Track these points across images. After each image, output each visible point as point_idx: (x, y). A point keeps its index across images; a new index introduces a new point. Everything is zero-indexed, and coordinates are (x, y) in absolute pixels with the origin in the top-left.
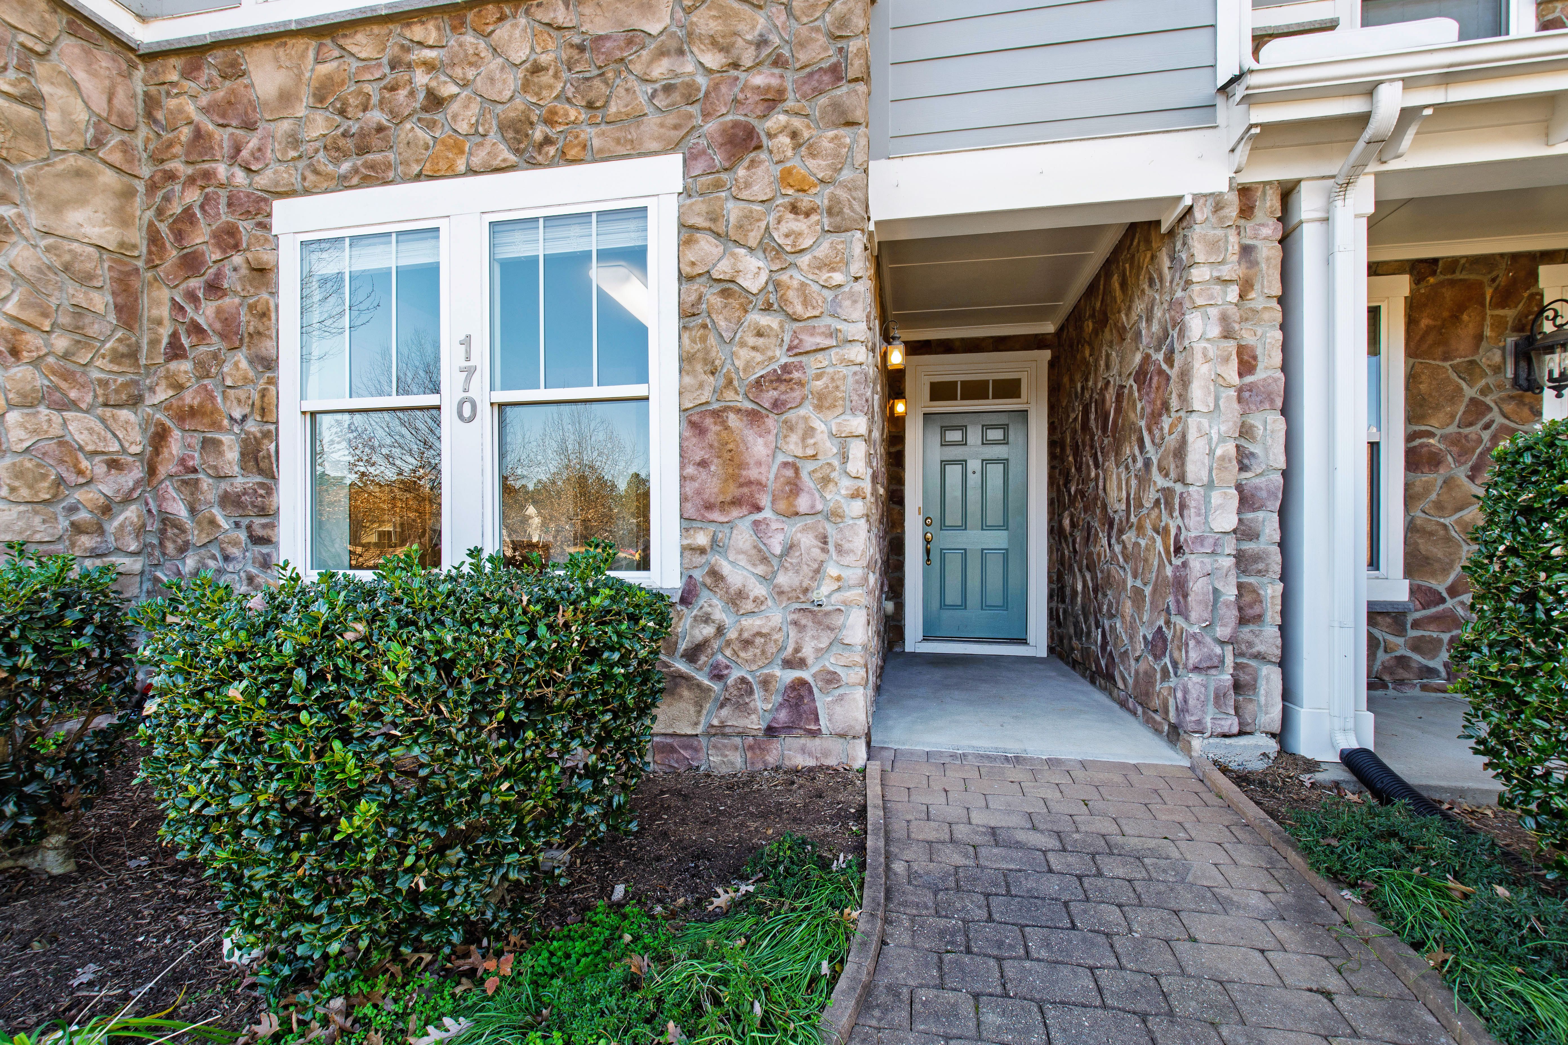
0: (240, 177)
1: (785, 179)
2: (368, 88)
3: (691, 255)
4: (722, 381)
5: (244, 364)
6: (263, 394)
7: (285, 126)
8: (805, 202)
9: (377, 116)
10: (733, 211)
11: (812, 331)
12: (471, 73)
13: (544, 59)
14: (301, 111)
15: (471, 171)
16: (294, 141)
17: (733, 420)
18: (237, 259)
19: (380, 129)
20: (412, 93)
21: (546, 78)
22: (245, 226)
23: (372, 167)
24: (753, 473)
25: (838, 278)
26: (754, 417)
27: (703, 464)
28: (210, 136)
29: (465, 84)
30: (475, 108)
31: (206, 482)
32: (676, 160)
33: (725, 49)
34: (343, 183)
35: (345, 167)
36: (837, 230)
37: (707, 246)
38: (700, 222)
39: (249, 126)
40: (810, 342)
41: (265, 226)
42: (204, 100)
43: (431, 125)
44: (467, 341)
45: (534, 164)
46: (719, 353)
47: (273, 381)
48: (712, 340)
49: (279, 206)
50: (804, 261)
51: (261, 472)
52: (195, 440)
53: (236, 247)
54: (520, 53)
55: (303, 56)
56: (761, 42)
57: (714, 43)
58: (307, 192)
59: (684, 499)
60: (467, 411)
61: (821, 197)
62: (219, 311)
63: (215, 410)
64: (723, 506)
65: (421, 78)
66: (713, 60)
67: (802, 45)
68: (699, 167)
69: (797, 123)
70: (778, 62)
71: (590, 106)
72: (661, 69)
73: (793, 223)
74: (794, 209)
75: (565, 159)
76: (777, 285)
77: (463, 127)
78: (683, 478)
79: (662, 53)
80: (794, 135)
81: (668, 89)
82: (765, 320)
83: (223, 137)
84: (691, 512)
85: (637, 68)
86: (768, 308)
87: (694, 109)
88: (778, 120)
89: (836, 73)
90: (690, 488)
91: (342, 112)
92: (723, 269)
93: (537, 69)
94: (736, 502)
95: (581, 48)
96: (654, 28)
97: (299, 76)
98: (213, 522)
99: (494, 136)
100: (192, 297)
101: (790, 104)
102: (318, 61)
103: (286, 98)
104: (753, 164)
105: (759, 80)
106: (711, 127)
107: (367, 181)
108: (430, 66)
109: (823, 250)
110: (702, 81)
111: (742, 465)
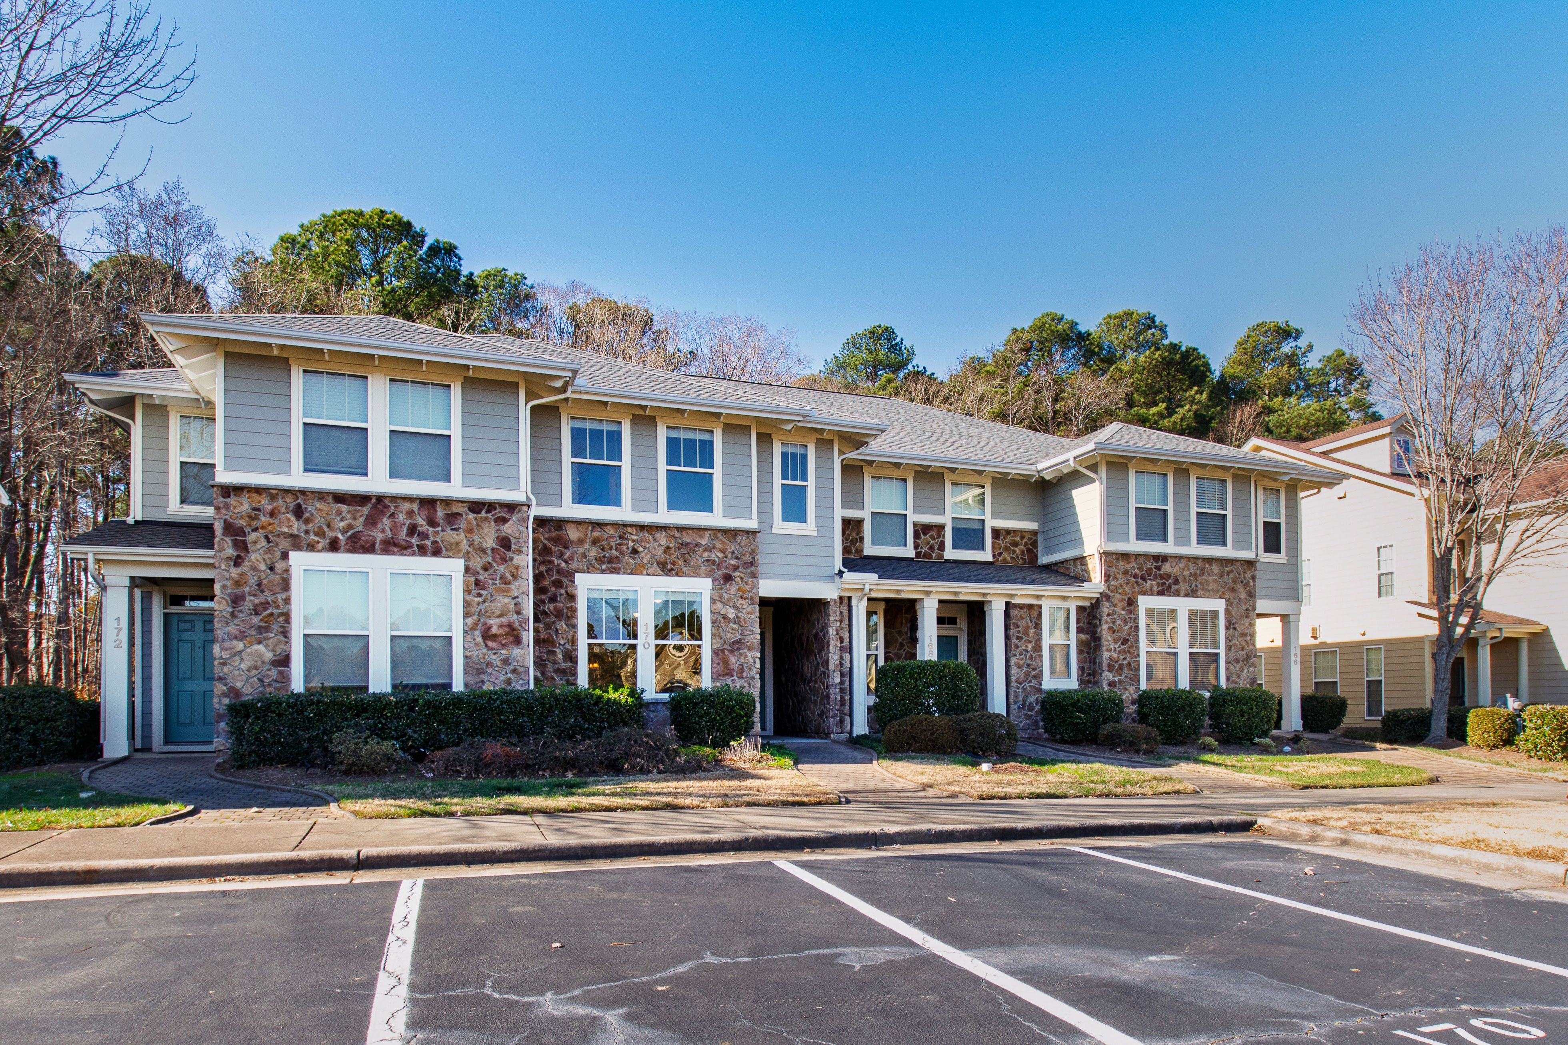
0: (563, 564)
1: (740, 589)
2: (612, 544)
3: (714, 607)
4: (723, 642)
5: (564, 626)
6: (573, 637)
7: (581, 550)
8: (745, 596)
9: (614, 553)
10: (726, 596)
11: (746, 630)
12: (647, 545)
13: (672, 545)
14: (587, 546)
15: (648, 574)
16: (584, 556)
17: (726, 652)
18: (562, 591)
19: (617, 557)
20: (628, 548)
21: (672, 551)
22: (565, 580)
23: (614, 568)
24: (732, 667)
25: (753, 617)
26: (731, 652)
27: (718, 664)
28: (551, 549)
29: (645, 548)
30: (649, 556)
31: (549, 665)
32: (710, 579)
33: (724, 553)
34: (603, 572)
35: (604, 567)
36: (753, 604)
37: (719, 605)
38: (717, 598)
39: (567, 548)
40: (746, 633)
41: (573, 582)
42: (547, 536)
43: (634, 559)
44: (646, 625)
45: (667, 575)
46: (723, 634)
47: (576, 632)
48: (721, 630)
49: (576, 575)
50: (744, 611)
51: (572, 661)
52: (545, 650)
53: (561, 587)
54: (664, 542)
55: (587, 529)
56: (733, 553)
57: (721, 551)
58: (588, 572)
59: (713, 673)
60: (647, 646)
61: (748, 595)
62: (555, 608)
63: (554, 640)
64: (723, 675)
65: (631, 544)
66: (720, 555)
67: (743, 555)
68: (716, 583)
69: (742, 575)
70: (737, 558)
71: (685, 561)
72: (706, 554)
73: (741, 601)
74: (742, 597)
75: (677, 575)
76: (737, 617)
77: (645, 561)
78: (712, 668)
79: (705, 550)
80: (741, 578)
81: (708, 560)
82: (734, 626)
83: (555, 549)
84: (715, 676)
85: (699, 553)
86: (735, 623)
87: (715, 567)
88: (737, 574)
89: (752, 564)
90: (715, 670)
91: (603, 549)
92: (723, 611)
93: (668, 548)
94: (727, 674)
95: (682, 544)
96: (704, 543)
97: (587, 535)
98: (553, 678)
99: (655, 565)
100: (543, 602)
101: (740, 570)
102: (592, 531)
103: (581, 541)
104: (731, 584)
105: (732, 562)
106: (720, 573)
107: (612, 573)
108: (633, 541)
109: (749, 609)
110: (717, 559)
111: (729, 664)
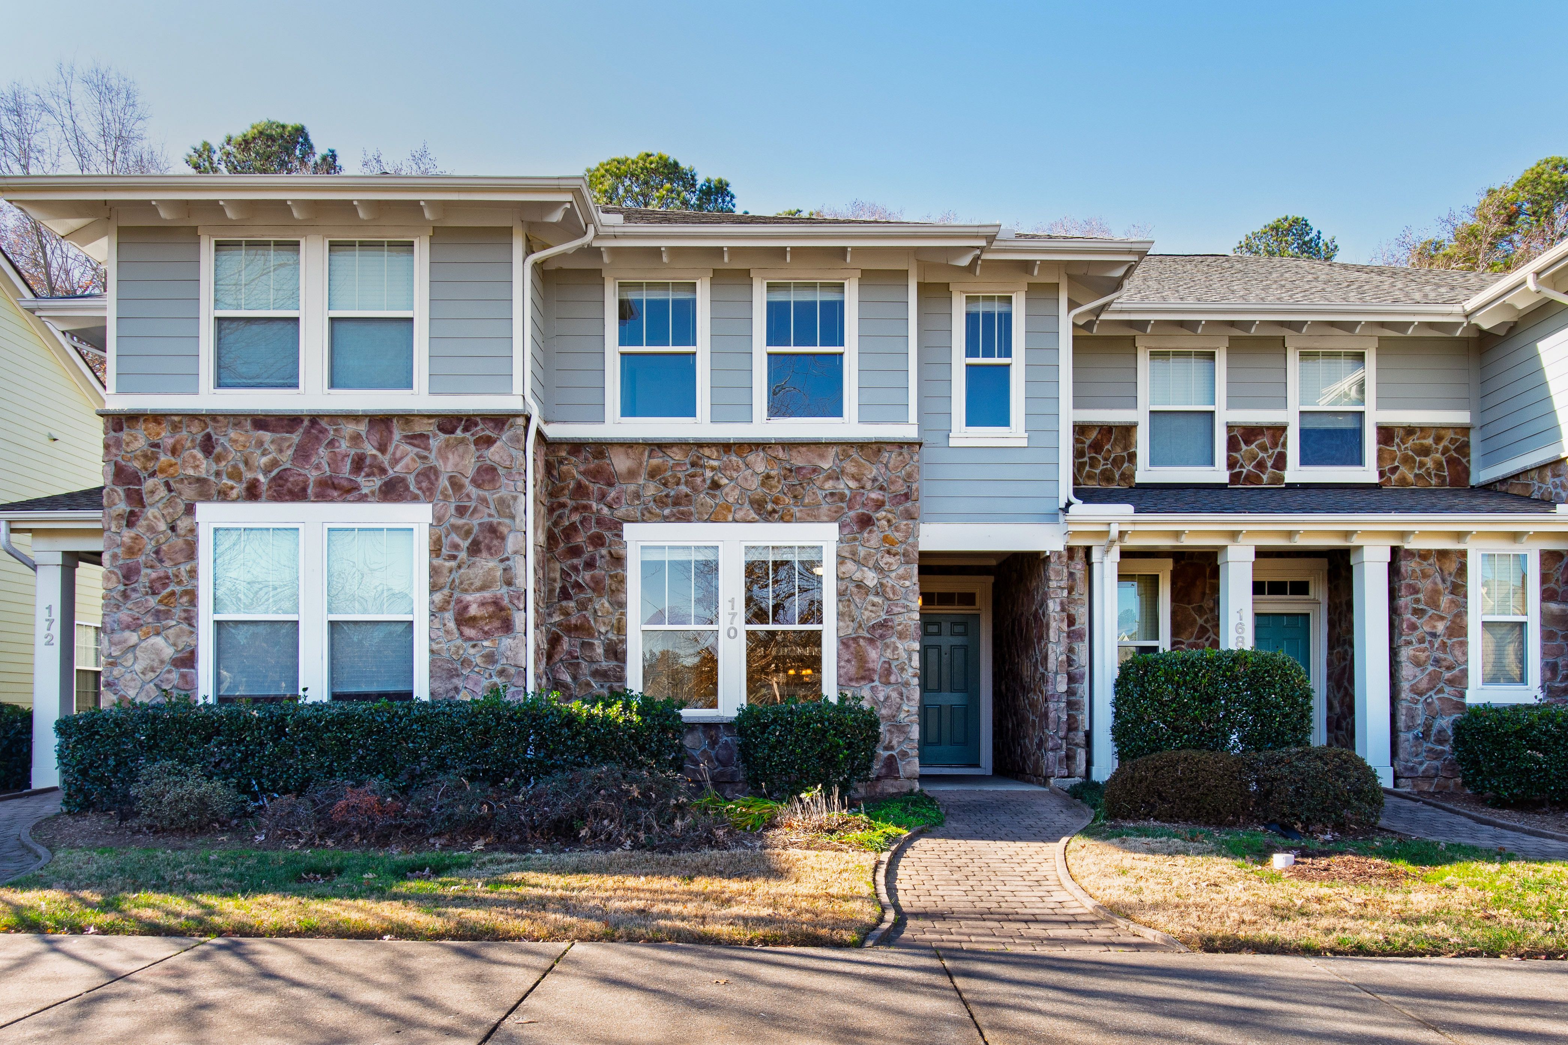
0: (605, 511)
1: (885, 539)
2: (680, 475)
3: (843, 569)
4: (856, 625)
5: (607, 605)
6: (619, 621)
7: (632, 487)
8: (894, 550)
9: (683, 489)
10: (862, 552)
11: (897, 605)
12: (735, 475)
13: (773, 473)
14: (641, 481)
15: (735, 521)
16: (637, 495)
17: (862, 642)
18: (604, 552)
19: (687, 495)
20: (704, 481)
21: (774, 482)
22: (608, 535)
23: (682, 513)
24: (871, 665)
25: (907, 583)
26: (871, 641)
27: (848, 661)
28: (587, 487)
29: (731, 479)
30: (737, 492)
31: (584, 664)
32: (836, 526)
33: (858, 480)
34: (666, 519)
35: (667, 512)
36: (907, 563)
37: (850, 566)
38: (847, 555)
39: (611, 485)
40: (896, 610)
41: (620, 536)
42: (582, 468)
43: (714, 497)
44: (732, 601)
45: (766, 520)
46: (856, 613)
47: (624, 614)
48: (853, 607)
49: (626, 526)
50: (893, 575)
51: (617, 659)
52: (577, 642)
53: (603, 545)
54: (761, 468)
55: (642, 454)
56: (875, 480)
57: (854, 477)
58: (644, 521)
59: (839, 676)
60: (732, 633)
61: (900, 548)
62: (593, 577)
63: (590, 627)
64: (858, 680)
65: (709, 474)
66: (853, 484)
67: (893, 483)
68: (846, 531)
69: (890, 516)
70: (881, 488)
71: (795, 497)
72: (829, 485)
73: (888, 559)
74: (889, 552)
75: (782, 519)
76: (882, 584)
77: (731, 500)
78: (839, 667)
79: (829, 478)
80: (889, 521)
81: (832, 494)
82: (876, 599)
83: (594, 488)
84: (842, 681)
85: (818, 483)
86: (877, 594)
87: (844, 505)
88: (882, 514)
89: (907, 497)
90: (842, 671)
91: (665, 485)
92: (857, 576)
93: (768, 477)
94: (863, 678)
95: (791, 471)
96: (826, 466)
97: (641, 464)
98: (588, 684)
99: (747, 506)
100: (575, 569)
101: (887, 507)
102: (650, 457)
103: (632, 474)
104: (871, 532)
105: (874, 495)
106: (852, 513)
107: (679, 520)
108: (713, 469)
109: (901, 571)
110: (847, 492)
111: (866, 662)
